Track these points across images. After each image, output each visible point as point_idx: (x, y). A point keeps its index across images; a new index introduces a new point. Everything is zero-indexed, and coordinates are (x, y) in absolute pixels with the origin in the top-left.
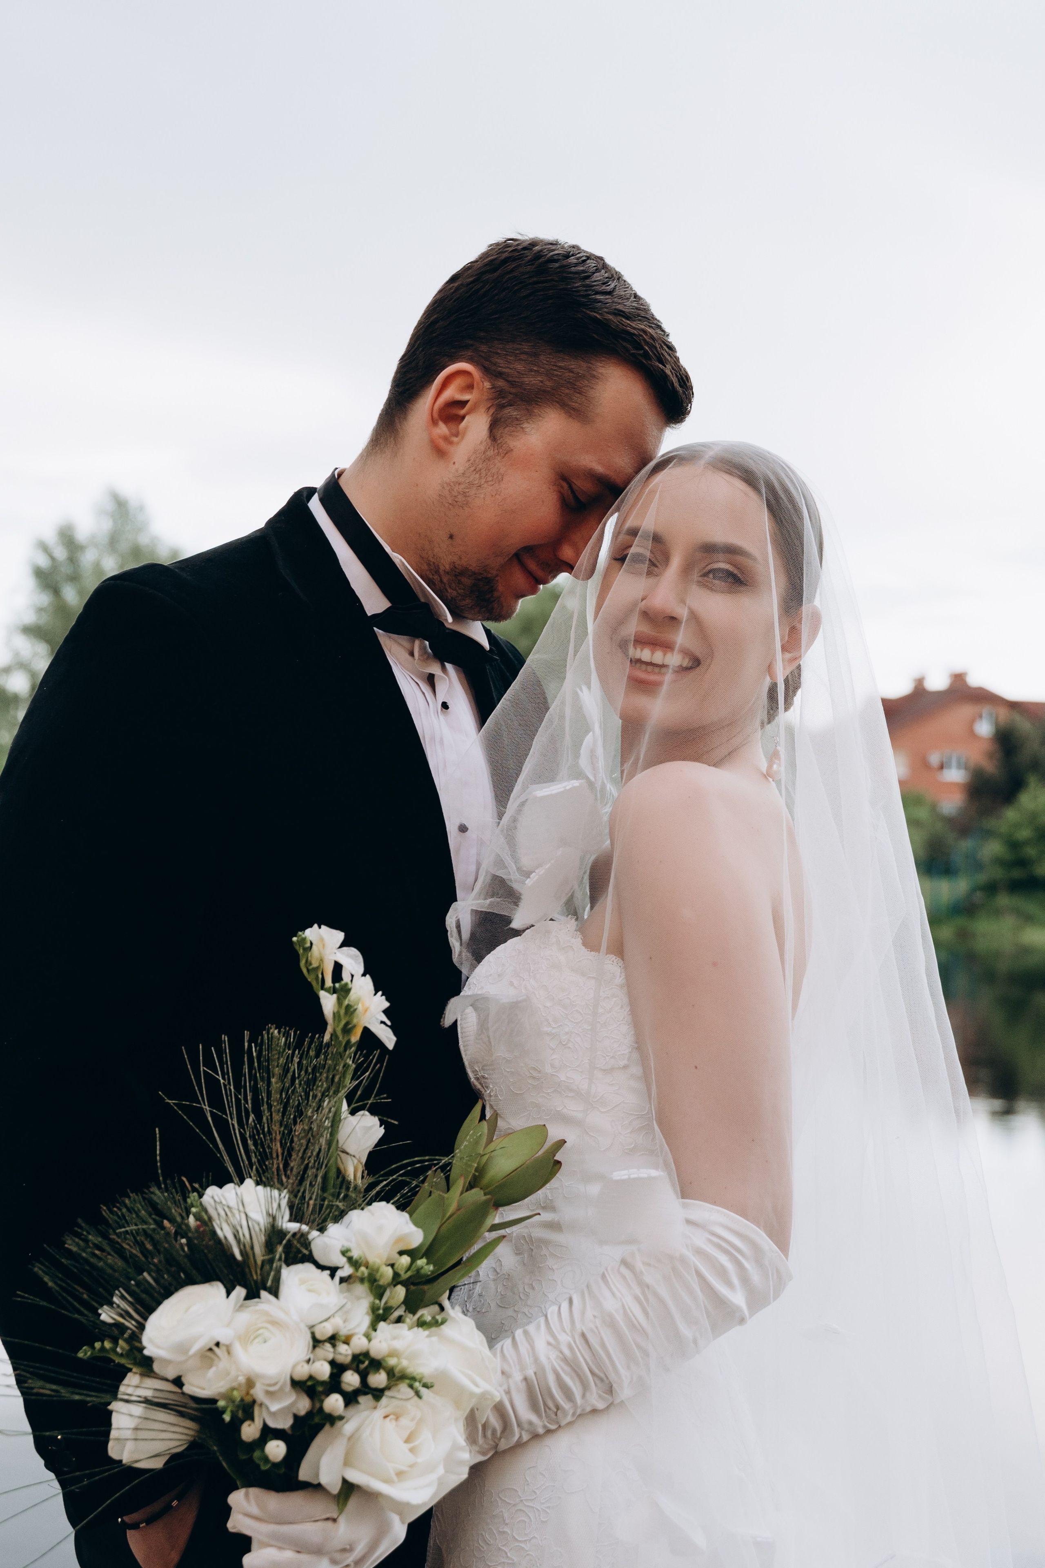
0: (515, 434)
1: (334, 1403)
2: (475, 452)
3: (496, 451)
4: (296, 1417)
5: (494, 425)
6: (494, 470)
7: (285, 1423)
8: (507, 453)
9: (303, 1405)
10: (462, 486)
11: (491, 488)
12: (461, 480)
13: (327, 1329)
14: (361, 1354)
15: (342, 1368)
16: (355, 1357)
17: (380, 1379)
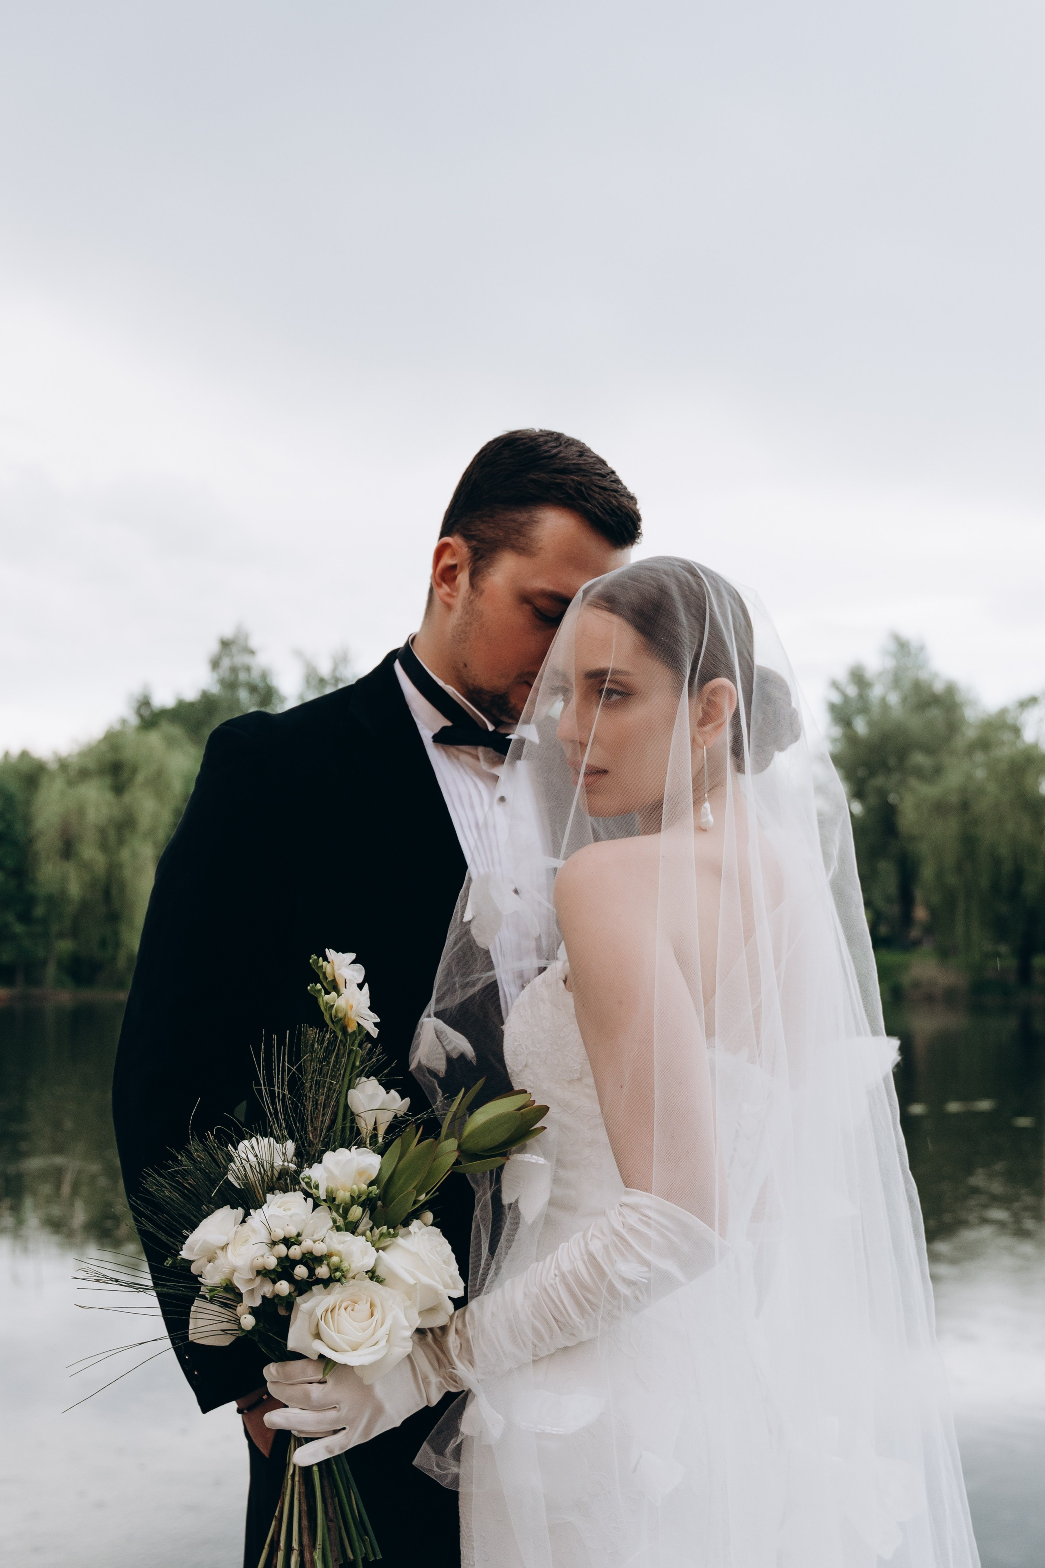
0: (484, 578)
1: (284, 1288)
2: (465, 599)
4: (264, 1297)
6: (476, 609)
7: (257, 1302)
8: (481, 594)
9: (267, 1288)
11: (477, 623)
13: (280, 1234)
14: (308, 1253)
15: (294, 1263)
16: (304, 1254)
17: (322, 1271)
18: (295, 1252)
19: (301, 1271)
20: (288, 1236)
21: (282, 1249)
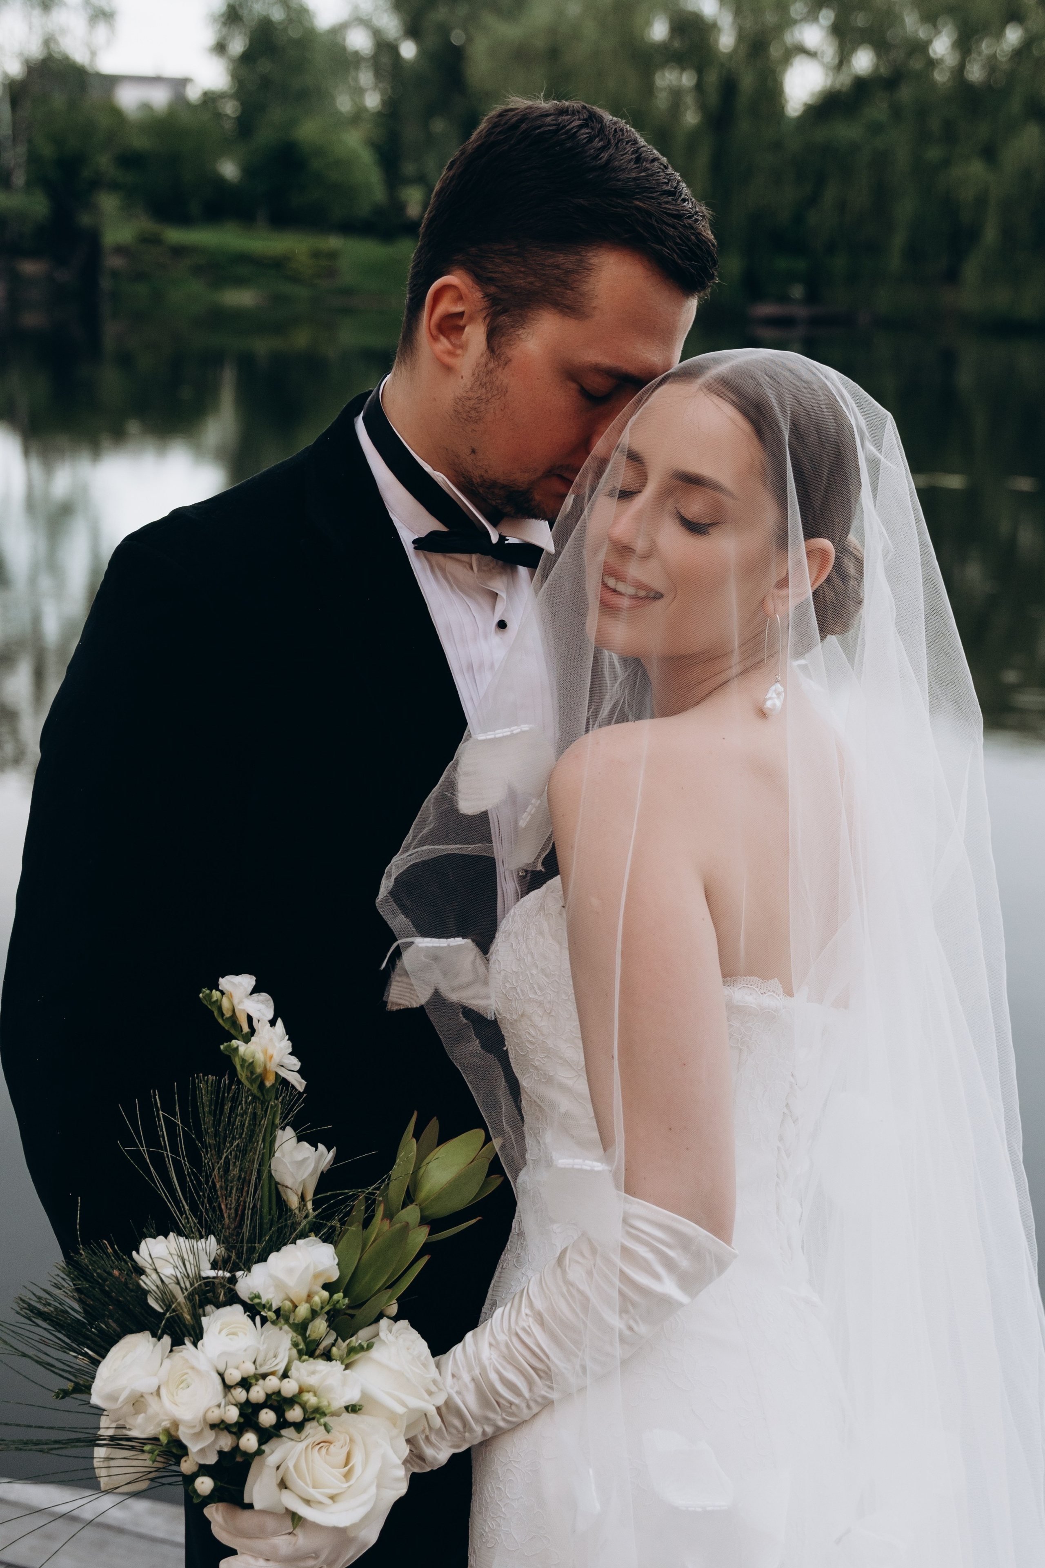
0: (512, 343)
1: (249, 1441)
2: (478, 365)
3: (496, 363)
4: (221, 1453)
5: (492, 334)
6: (498, 383)
7: (212, 1459)
8: (506, 364)
9: (226, 1442)
10: (472, 402)
11: (498, 402)
12: (471, 394)
13: (234, 1376)
14: (274, 1393)
15: (258, 1407)
16: (268, 1396)
17: (295, 1414)
18: (257, 1393)
19: (267, 1417)
20: (245, 1376)
21: (240, 1394)
